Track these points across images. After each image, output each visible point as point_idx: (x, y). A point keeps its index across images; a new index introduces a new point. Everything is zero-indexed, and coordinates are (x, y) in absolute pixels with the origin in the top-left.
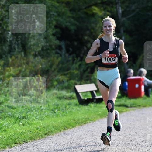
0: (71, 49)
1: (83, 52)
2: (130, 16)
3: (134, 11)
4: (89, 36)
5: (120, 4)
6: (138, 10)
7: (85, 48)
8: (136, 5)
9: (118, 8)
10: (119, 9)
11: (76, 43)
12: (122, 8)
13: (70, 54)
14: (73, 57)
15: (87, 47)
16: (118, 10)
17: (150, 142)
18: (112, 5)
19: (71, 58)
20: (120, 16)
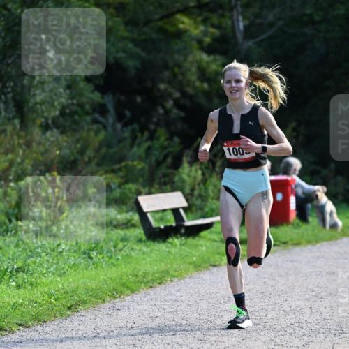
0: (128, 113)
1: (155, 119)
2: (263, 37)
3: (271, 25)
4: (169, 83)
5: (240, 9)
6: (281, 23)
7: (161, 111)
8: (277, 10)
9: (235, 17)
10: (238, 20)
11: (139, 99)
12: (244, 18)
13: (125, 125)
14: (133, 131)
15: (164, 107)
16: (236, 22)
17: (309, 325)
18: (220, 12)
19: (127, 134)
20: (240, 36)
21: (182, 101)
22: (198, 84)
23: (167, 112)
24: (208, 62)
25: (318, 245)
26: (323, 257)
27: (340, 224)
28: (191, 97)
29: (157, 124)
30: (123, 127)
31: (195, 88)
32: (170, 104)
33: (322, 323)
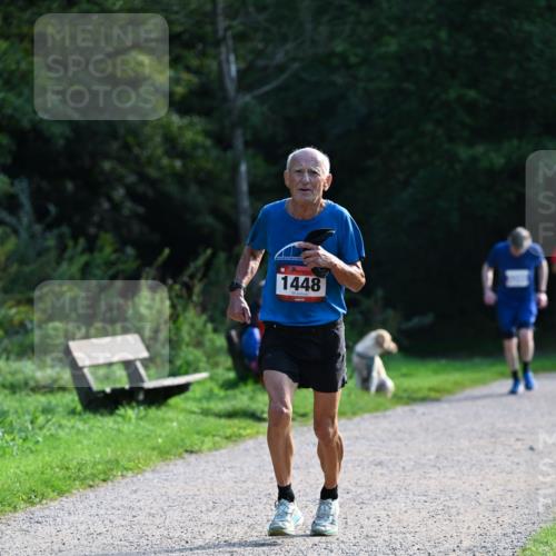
0: (52, 209)
1: (96, 219)
2: (267, 88)
3: (281, 69)
4: (121, 161)
5: (230, 42)
6: (296, 65)
7: (106, 205)
8: (289, 46)
9: (223, 57)
10: (228, 61)
11: (70, 186)
12: (238, 58)
13: (49, 227)
14: (61, 237)
15: (110, 199)
16: (225, 66)
17: (342, 545)
18: (200, 46)
19: (51, 242)
20: (231, 87)
21: (141, 189)
22: (165, 161)
23: (116, 207)
24: (180, 128)
25: (357, 419)
26: (364, 438)
27: (390, 384)
28: (153, 183)
29: (100, 226)
30: (45, 231)
31: (161, 168)
32: (119, 193)
33: (363, 542)
